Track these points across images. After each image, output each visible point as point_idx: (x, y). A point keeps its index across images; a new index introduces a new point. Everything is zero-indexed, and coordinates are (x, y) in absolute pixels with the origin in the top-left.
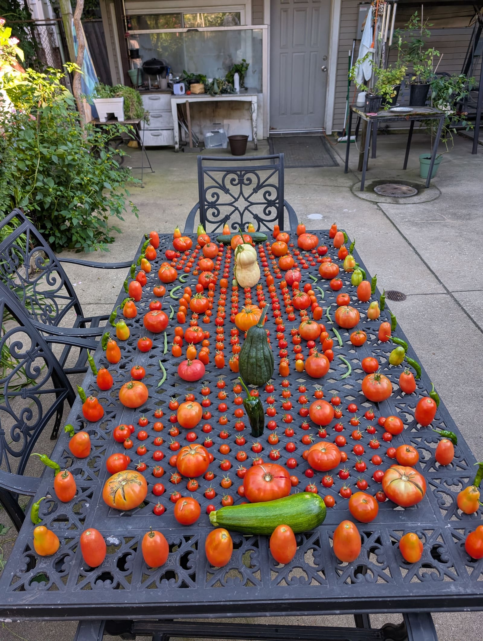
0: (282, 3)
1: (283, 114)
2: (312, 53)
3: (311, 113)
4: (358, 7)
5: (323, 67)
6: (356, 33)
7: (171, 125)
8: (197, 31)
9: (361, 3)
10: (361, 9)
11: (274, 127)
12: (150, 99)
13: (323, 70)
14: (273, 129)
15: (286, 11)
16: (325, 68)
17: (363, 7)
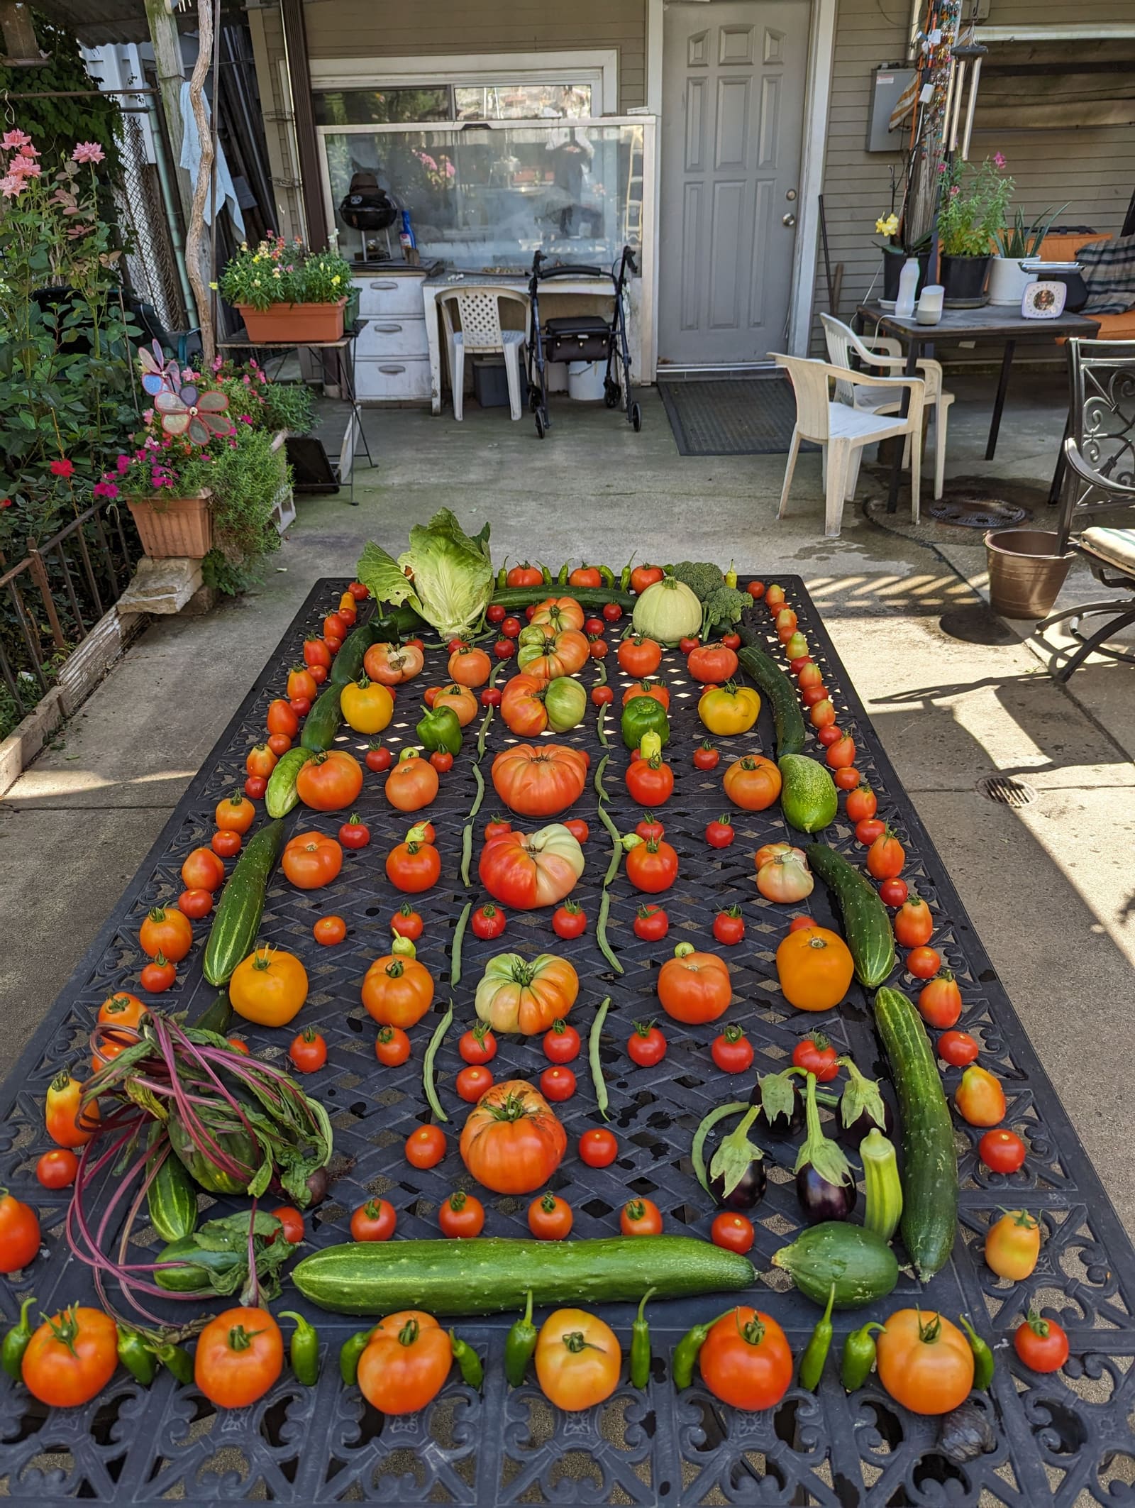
0: (690, 66)
1: (690, 327)
2: (759, 184)
3: (758, 324)
4: (873, 76)
5: (785, 218)
6: (868, 136)
7: (423, 351)
8: (486, 127)
9: (880, 67)
10: (880, 81)
11: (669, 359)
12: (372, 286)
13: (786, 224)
14: (665, 362)
15: (699, 82)
16: (792, 217)
17: (886, 75)
